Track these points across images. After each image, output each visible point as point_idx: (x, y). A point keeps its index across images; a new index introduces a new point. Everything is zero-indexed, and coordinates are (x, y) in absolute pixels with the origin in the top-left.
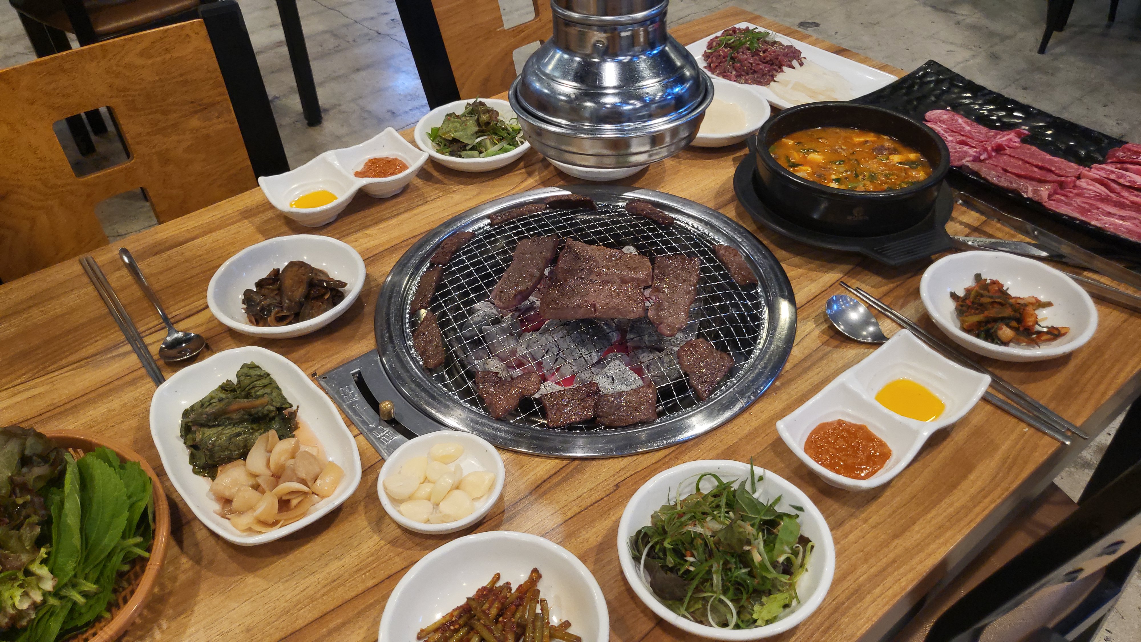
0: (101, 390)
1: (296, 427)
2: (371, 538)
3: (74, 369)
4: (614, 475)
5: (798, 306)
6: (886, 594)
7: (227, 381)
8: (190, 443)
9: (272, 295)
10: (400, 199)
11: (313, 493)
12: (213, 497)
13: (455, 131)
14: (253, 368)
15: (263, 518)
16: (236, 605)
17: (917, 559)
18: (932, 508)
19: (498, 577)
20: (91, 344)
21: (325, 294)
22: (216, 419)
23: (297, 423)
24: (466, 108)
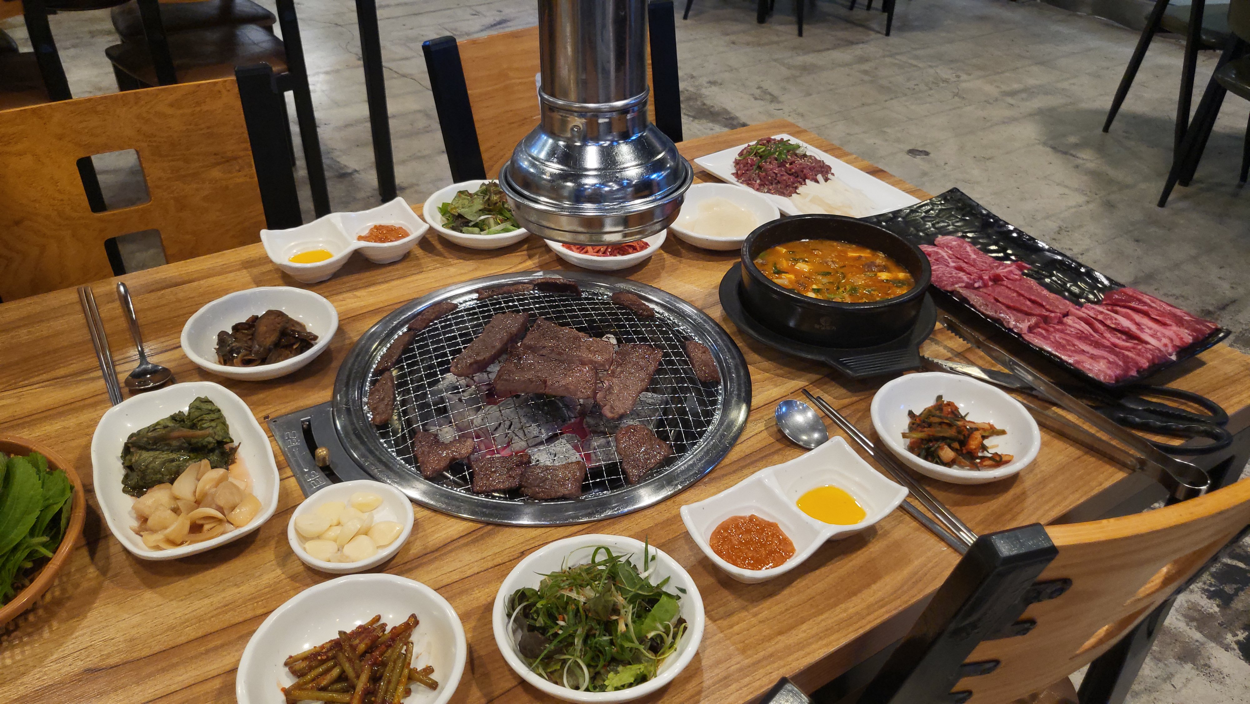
0: (61, 409)
1: (233, 462)
2: (274, 571)
3: (42, 387)
4: (522, 543)
5: (752, 408)
6: (754, 684)
7: (180, 412)
8: (127, 464)
9: (245, 339)
10: (398, 266)
11: (228, 522)
12: (135, 515)
13: (463, 208)
14: (206, 402)
15: (172, 537)
16: (127, 616)
17: (796, 655)
18: (827, 610)
19: (378, 618)
20: (64, 367)
21: (294, 344)
22: (155, 443)
23: (235, 459)
24: (481, 187)
